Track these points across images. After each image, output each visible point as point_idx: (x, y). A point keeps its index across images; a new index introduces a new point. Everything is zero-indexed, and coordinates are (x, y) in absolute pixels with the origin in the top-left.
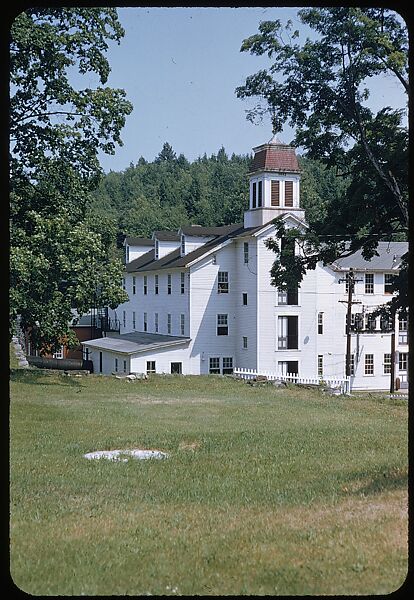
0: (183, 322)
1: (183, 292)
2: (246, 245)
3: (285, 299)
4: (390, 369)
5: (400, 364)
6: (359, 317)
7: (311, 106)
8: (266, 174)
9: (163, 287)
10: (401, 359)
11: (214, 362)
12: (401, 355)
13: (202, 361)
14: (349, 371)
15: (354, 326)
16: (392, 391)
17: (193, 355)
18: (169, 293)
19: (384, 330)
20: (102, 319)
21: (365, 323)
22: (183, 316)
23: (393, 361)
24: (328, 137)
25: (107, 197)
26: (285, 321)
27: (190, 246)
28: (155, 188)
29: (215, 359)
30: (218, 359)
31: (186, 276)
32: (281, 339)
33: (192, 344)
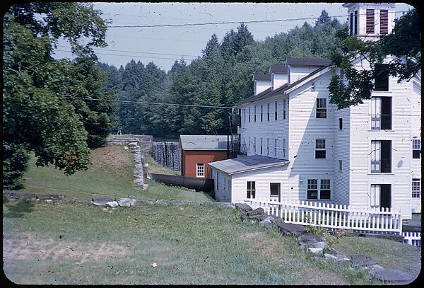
0: (284, 146)
1: (285, 118)
3: (378, 124)
8: (360, 4)
9: (272, 117)
11: (312, 183)
13: (300, 182)
17: (291, 176)
18: (276, 119)
22: (284, 140)
26: (378, 145)
29: (312, 180)
30: (316, 181)
31: (287, 103)
32: (374, 163)
33: (290, 166)
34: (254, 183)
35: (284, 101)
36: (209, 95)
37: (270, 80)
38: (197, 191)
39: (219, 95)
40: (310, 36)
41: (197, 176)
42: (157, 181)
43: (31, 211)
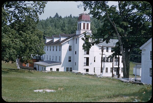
0: (60, 58)
1: (60, 51)
2: (76, 39)
3: (86, 53)
4: (112, 71)
5: (115, 70)
6: (104, 58)
7: (94, 4)
8: (82, 21)
9: (55, 49)
10: (115, 69)
11: (67, 69)
12: (115, 68)
13: (64, 68)
14: (102, 72)
15: (103, 60)
16: (112, 77)
17: (62, 67)
18: (56, 51)
19: (111, 62)
20: (39, 57)
21: (106, 60)
22: (60, 57)
23: (113, 69)
24: (98, 12)
25: (41, 26)
26: (86, 58)
27: (62, 39)
28: (54, 24)
32: (84, 63)
33: (62, 64)
34: (52, 68)
35: (60, 46)
37: (52, 38)
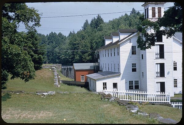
0: (118, 67)
1: (118, 55)
3: (159, 56)
8: (149, 5)
11: (131, 82)
13: (126, 82)
18: (115, 55)
22: (118, 64)
26: (159, 65)
29: (131, 81)
30: (132, 81)
31: (119, 48)
32: (157, 73)
33: (121, 75)
34: (106, 83)
35: (118, 47)
36: (85, 46)
37: (111, 38)
38: (81, 87)
39: (90, 46)
40: (128, 19)
41: (81, 81)
42: (64, 83)
43: (10, 98)
